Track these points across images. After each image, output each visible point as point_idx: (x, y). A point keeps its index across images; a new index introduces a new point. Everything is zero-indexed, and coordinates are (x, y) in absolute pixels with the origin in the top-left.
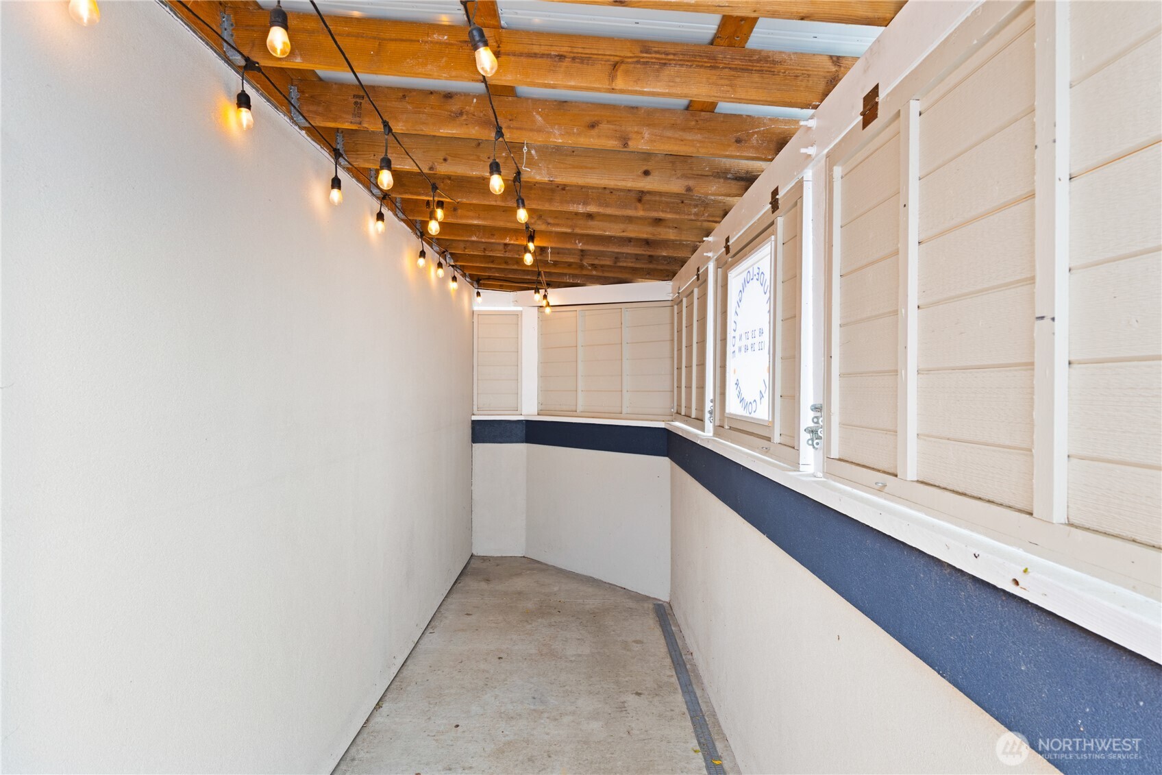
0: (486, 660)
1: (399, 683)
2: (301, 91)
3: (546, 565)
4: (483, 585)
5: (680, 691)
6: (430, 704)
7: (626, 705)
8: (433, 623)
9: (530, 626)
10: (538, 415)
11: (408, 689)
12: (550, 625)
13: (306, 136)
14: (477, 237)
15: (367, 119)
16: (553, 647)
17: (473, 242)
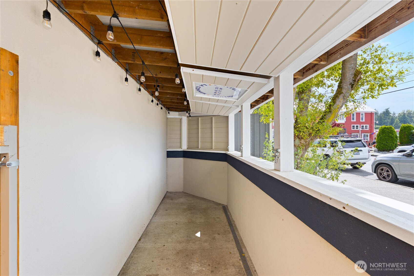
0: (172, 224)
1: (146, 232)
2: (115, 51)
3: (190, 194)
4: (171, 201)
5: (231, 233)
6: (156, 239)
7: (215, 238)
8: (156, 213)
9: (185, 213)
10: (187, 149)
11: (149, 234)
12: (192, 213)
13: (117, 65)
14: (169, 96)
15: (136, 60)
16: (193, 220)
17: (168, 97)
